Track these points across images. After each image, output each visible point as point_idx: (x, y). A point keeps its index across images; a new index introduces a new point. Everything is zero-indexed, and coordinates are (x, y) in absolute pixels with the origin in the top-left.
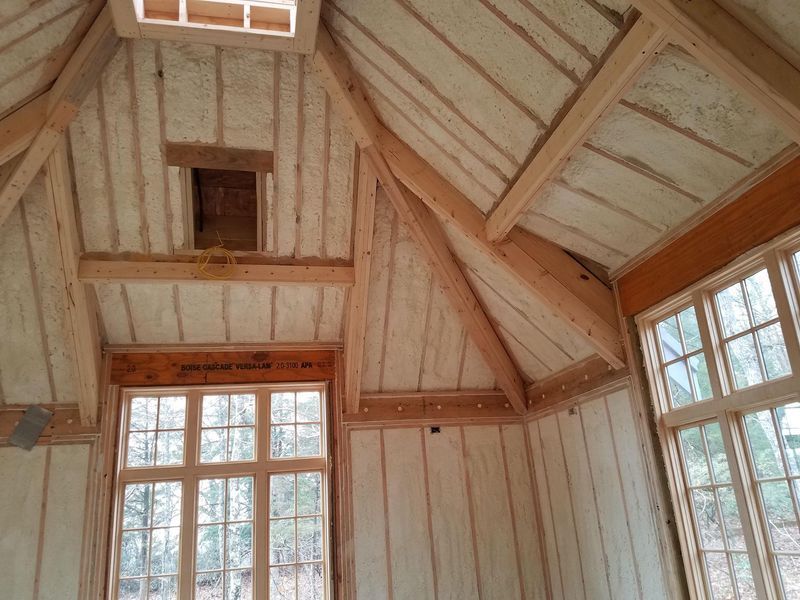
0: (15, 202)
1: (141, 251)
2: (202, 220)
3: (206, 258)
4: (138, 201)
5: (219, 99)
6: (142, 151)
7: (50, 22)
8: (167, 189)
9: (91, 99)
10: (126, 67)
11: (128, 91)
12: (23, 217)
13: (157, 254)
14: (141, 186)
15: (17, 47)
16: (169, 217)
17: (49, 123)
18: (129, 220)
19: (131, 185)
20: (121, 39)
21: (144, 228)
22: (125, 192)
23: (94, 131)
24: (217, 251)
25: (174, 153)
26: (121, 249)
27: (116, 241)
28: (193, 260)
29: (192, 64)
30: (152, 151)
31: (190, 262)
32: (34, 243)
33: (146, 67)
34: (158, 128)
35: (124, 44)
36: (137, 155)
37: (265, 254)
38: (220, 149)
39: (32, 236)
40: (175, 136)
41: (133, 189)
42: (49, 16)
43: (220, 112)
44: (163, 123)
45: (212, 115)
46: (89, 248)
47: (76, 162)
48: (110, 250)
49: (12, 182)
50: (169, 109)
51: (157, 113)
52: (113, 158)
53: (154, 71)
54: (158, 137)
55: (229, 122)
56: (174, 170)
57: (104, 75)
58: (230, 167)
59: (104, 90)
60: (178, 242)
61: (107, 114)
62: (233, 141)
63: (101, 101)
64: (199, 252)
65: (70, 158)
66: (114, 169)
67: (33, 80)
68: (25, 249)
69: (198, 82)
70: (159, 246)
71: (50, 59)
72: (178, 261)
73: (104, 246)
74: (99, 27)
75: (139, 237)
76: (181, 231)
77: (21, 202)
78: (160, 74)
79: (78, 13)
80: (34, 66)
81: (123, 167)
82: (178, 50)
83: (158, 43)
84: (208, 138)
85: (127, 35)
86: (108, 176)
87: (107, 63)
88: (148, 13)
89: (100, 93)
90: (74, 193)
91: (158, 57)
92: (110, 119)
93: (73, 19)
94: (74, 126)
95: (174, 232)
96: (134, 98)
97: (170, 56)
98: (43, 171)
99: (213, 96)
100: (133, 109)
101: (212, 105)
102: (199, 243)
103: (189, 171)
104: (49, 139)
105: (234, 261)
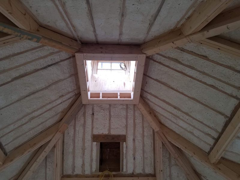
0: (44, 157)
1: (81, 174)
2: (102, 161)
3: (103, 175)
4: (82, 155)
5: (110, 120)
6: (86, 138)
7: (64, 102)
8: (92, 150)
9: (72, 123)
10: (84, 113)
11: (83, 120)
12: (46, 163)
13: (86, 175)
14: (84, 149)
15: (54, 109)
16: (92, 160)
17: (59, 131)
18: (79, 162)
19: (81, 150)
20: (83, 104)
21: (83, 165)
22: (78, 152)
23: (72, 133)
24: (106, 172)
25: (95, 138)
26: (75, 173)
27: (74, 170)
28: (98, 176)
29: (102, 111)
30: (89, 137)
31: (98, 177)
32: (48, 172)
33: (89, 112)
34: (91, 130)
35: (84, 106)
36: (84, 139)
37: (123, 173)
38: (110, 135)
39: (48, 169)
40: (96, 132)
41: (81, 151)
42: (64, 100)
43: (110, 124)
44: (92, 128)
45: (107, 125)
46: (65, 173)
47: (65, 143)
48: (71, 174)
49: (45, 150)
50: (94, 124)
51: (91, 126)
52: (76, 141)
53: (91, 113)
54: (91, 133)
55: (112, 127)
56: (95, 143)
57: (77, 116)
58: (112, 141)
59: (76, 120)
60: (94, 170)
61: (76, 127)
62: (113, 132)
63: (75, 123)
64: (100, 173)
65: (63, 142)
66: (76, 145)
67: (57, 118)
68: (44, 175)
69: (104, 115)
70: (87, 172)
71: (62, 112)
72: (93, 177)
73: (70, 172)
74: (77, 103)
75: (81, 168)
76: (95, 165)
77: (46, 157)
78: (93, 114)
79: (72, 99)
80: (57, 114)
81: (79, 144)
82: (99, 107)
83: (93, 105)
84: (106, 132)
85: (85, 103)
86: (74, 147)
87: (79, 111)
88: (91, 97)
89: (75, 121)
90: (63, 154)
91: (93, 109)
92: (77, 129)
93: (70, 100)
94: (66, 131)
95: (93, 166)
96: (85, 121)
97: (96, 108)
98: (54, 147)
99: (108, 119)
100: (84, 125)
101: (107, 122)
102: (101, 170)
103: (99, 143)
104: (59, 135)
105: (112, 176)
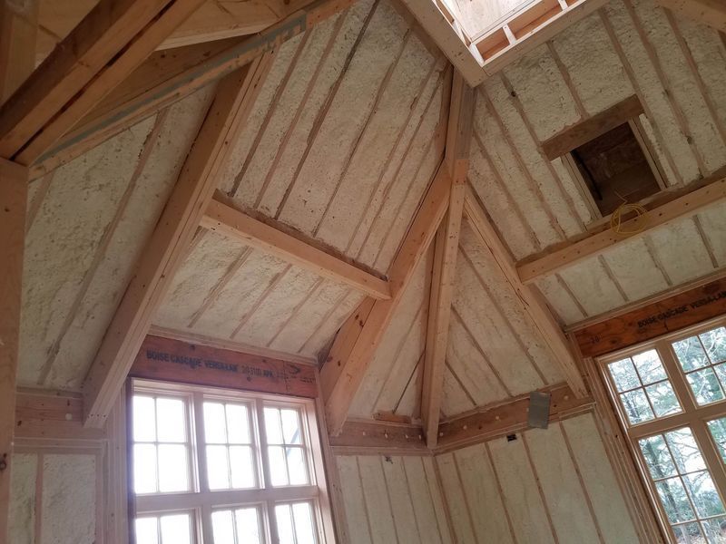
0: (456, 249)
1: (559, 241)
2: (598, 191)
3: (616, 220)
4: (539, 202)
5: (568, 82)
6: (526, 162)
7: (426, 111)
8: (558, 180)
9: (474, 147)
10: (487, 106)
11: (495, 123)
12: (465, 256)
13: (573, 237)
14: (535, 189)
15: (415, 142)
16: (570, 202)
17: (455, 181)
18: (539, 221)
19: (529, 193)
20: (475, 89)
21: (553, 221)
22: (526, 200)
23: (484, 168)
24: (624, 209)
25: (550, 149)
26: (543, 247)
27: (536, 242)
28: (605, 227)
29: (533, 70)
30: (533, 156)
31: (604, 230)
32: (480, 272)
33: (500, 95)
34: (530, 137)
35: (478, 90)
36: (523, 167)
37: (670, 189)
38: (588, 121)
39: (477, 267)
40: (545, 134)
41: (531, 195)
42: (424, 107)
43: (574, 92)
44: (531, 131)
45: (568, 98)
46: (519, 257)
47: (482, 198)
48: (535, 251)
49: (450, 235)
50: (532, 117)
51: (524, 125)
52: (506, 179)
53: (507, 95)
54: (533, 142)
55: (584, 95)
56: (557, 162)
57: (474, 123)
58: (602, 132)
59: (479, 134)
60: (586, 218)
61: (488, 151)
62: (594, 109)
63: (480, 144)
64: (608, 218)
65: (477, 197)
66: (511, 188)
67: (432, 158)
68: (476, 278)
69: (545, 80)
70: (572, 230)
71: (436, 136)
72: (594, 234)
73: (529, 250)
74: (457, 90)
75: (553, 230)
76: (585, 208)
77: (459, 247)
78: (513, 94)
79: (439, 91)
80: (429, 147)
81: (516, 183)
82: (518, 67)
83: (501, 73)
84: (572, 119)
85: (478, 83)
86: (509, 196)
87: (474, 111)
88: (485, 58)
89: (477, 138)
90: (491, 221)
91: (506, 83)
92: (492, 153)
93: (438, 97)
94: (470, 174)
95: (579, 212)
96: (502, 125)
97: (513, 76)
98: (464, 218)
99: (562, 82)
100: (505, 135)
101: (564, 91)
102: (604, 211)
103: (569, 155)
104: (460, 192)
105: (643, 210)
